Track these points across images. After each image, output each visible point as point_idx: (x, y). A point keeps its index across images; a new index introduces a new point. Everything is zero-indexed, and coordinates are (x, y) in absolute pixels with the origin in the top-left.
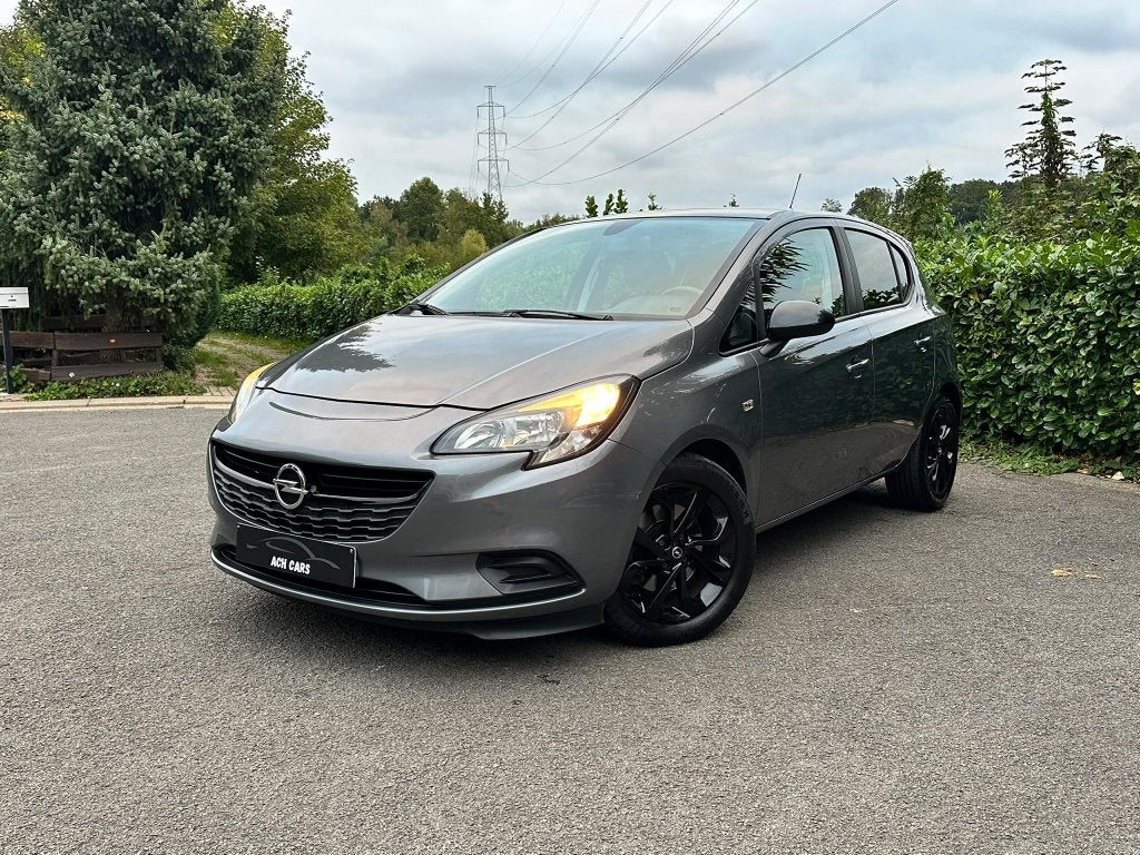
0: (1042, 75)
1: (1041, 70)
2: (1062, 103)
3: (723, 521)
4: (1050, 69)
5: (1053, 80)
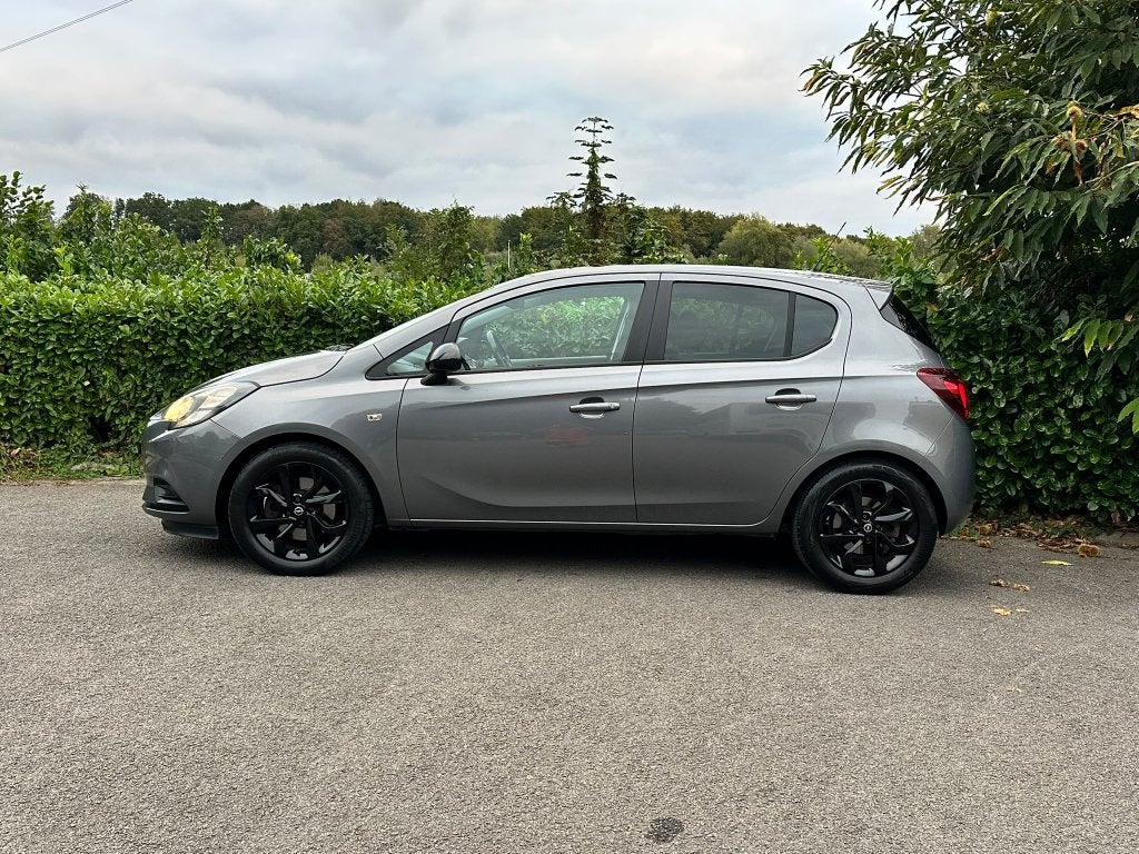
0: (590, 131)
1: (590, 125)
2: (605, 159)
3: (344, 523)
4: (598, 126)
5: (599, 138)
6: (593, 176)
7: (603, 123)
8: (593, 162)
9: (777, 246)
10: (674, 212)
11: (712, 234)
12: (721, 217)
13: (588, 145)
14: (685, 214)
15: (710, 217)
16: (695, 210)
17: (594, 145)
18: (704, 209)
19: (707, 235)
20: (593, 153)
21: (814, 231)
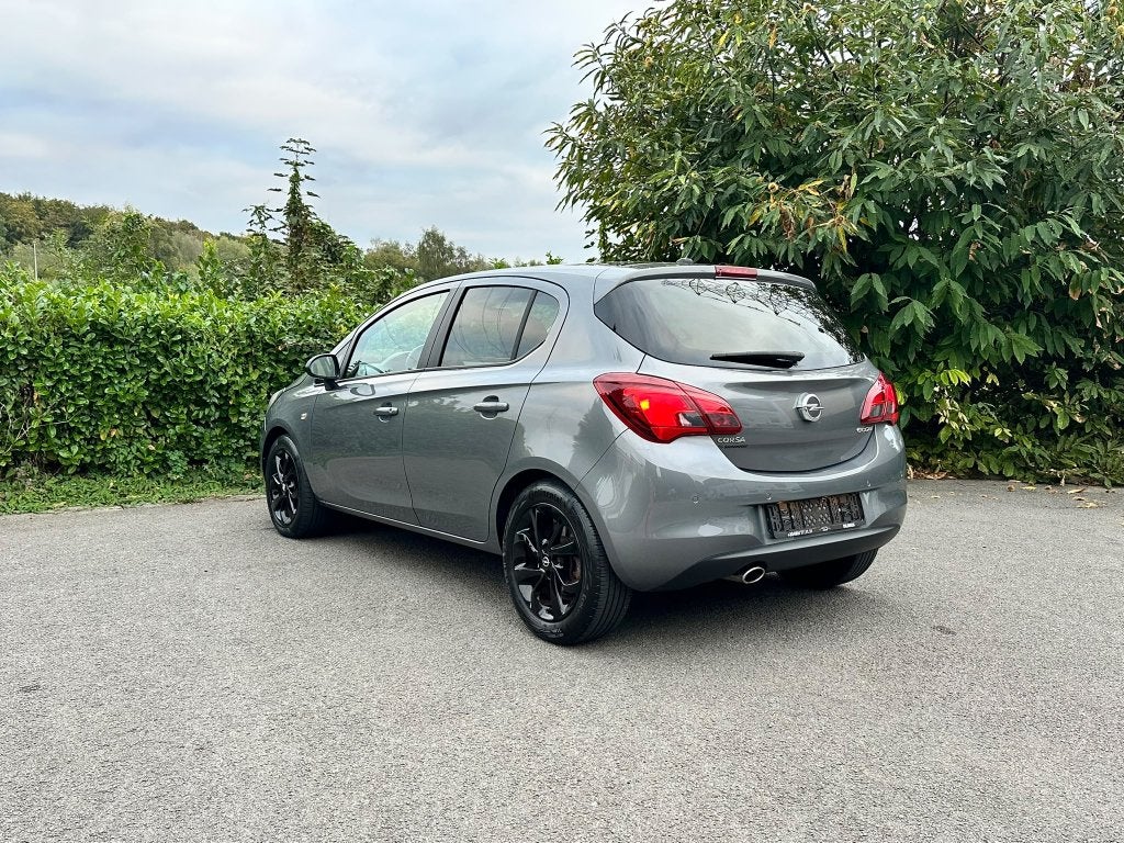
0: (293, 151)
2: (307, 178)
4: (301, 147)
6: (294, 191)
7: (307, 146)
8: (295, 180)
9: (157, 241)
10: (24, 199)
11: (73, 225)
12: (82, 208)
13: (291, 163)
14: (38, 203)
15: (70, 207)
16: (49, 198)
17: (297, 164)
18: (62, 198)
19: (67, 226)
20: (296, 170)
21: (187, 227)
